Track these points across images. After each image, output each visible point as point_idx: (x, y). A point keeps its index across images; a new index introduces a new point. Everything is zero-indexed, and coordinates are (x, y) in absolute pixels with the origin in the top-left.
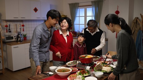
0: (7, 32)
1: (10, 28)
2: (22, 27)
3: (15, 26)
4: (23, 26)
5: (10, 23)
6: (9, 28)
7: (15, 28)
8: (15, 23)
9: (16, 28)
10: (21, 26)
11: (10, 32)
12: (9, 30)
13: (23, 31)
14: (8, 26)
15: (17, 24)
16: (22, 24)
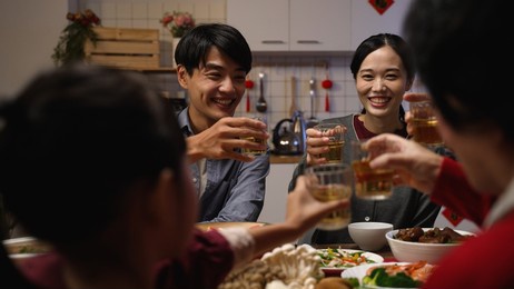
0: (248, 109)
1: (267, 94)
2: (323, 92)
3: (289, 85)
4: (328, 85)
5: (267, 70)
6: (258, 93)
7: (290, 93)
8: (289, 73)
9: (295, 96)
10: (319, 85)
11: (262, 110)
12: (262, 100)
13: (328, 109)
14: (259, 83)
15: (297, 76)
16: (322, 75)
